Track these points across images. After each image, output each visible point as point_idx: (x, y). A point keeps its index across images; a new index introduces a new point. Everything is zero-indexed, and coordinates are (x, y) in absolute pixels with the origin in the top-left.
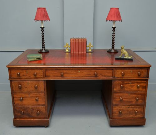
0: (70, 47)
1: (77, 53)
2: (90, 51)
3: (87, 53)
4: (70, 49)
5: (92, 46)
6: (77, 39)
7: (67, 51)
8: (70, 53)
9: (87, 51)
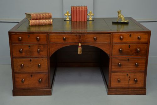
0: (71, 15)
1: (78, 21)
2: (91, 19)
3: (88, 22)
4: (70, 17)
5: (92, 14)
6: (78, 7)
7: (68, 19)
8: (71, 22)
9: (88, 20)
